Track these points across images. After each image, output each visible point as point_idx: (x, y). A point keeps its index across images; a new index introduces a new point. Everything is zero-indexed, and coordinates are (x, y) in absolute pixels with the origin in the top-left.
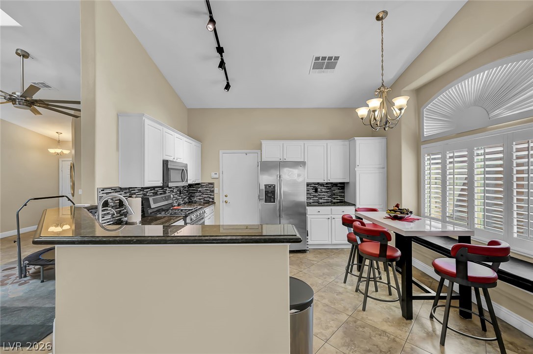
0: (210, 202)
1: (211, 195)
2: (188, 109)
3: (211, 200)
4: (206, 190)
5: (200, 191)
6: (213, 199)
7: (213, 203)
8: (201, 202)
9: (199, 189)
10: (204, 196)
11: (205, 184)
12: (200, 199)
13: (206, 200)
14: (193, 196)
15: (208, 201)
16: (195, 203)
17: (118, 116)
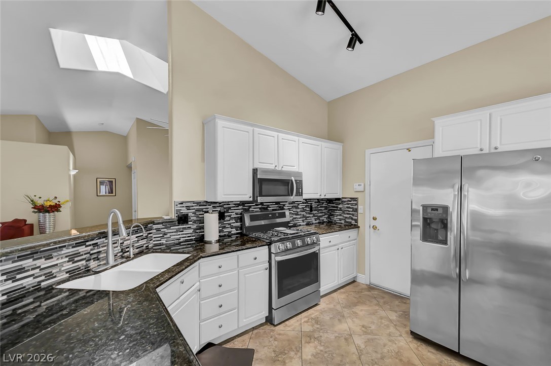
0: (352, 225)
1: (353, 215)
2: (329, 102)
3: (353, 222)
4: (347, 207)
5: (340, 208)
6: (356, 221)
7: (356, 227)
8: (342, 223)
9: (339, 206)
10: (345, 216)
11: (346, 200)
12: (340, 220)
13: (348, 222)
14: (332, 215)
15: (350, 222)
16: (335, 224)
17: (203, 124)
